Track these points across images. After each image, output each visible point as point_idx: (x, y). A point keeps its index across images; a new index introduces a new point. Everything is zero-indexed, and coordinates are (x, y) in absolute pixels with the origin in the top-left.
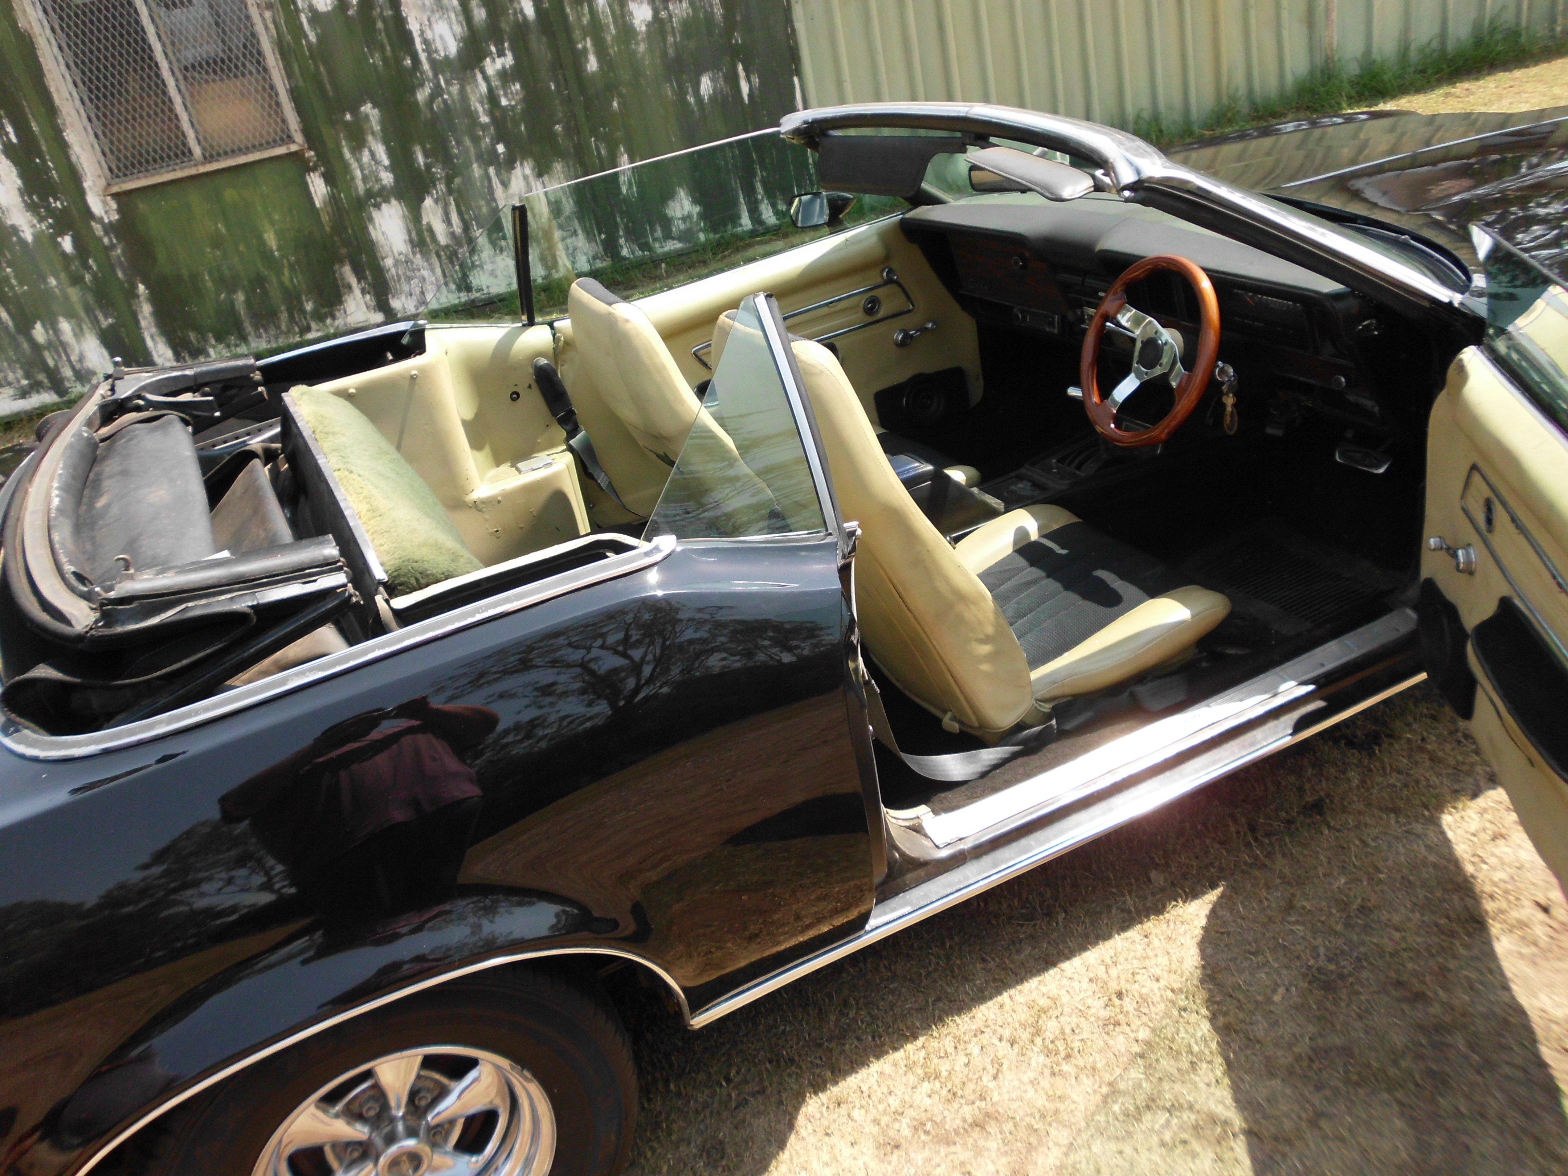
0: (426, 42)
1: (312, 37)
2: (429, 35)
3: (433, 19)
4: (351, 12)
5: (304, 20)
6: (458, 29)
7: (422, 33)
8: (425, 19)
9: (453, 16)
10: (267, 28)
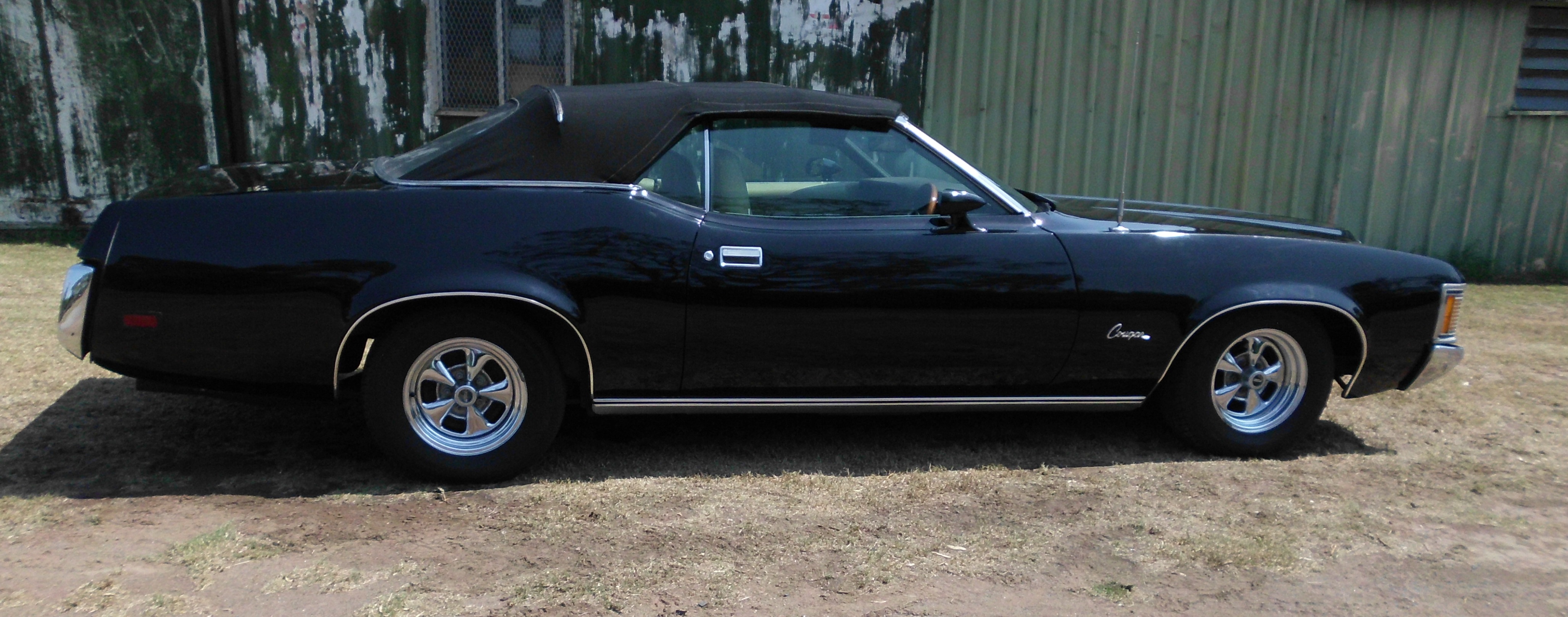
0: (670, 72)
1: (599, 51)
2: (674, 69)
3: (679, 59)
4: (628, 42)
5: (597, 39)
6: (693, 69)
7: (670, 66)
8: (674, 58)
9: (693, 60)
10: (572, 39)
